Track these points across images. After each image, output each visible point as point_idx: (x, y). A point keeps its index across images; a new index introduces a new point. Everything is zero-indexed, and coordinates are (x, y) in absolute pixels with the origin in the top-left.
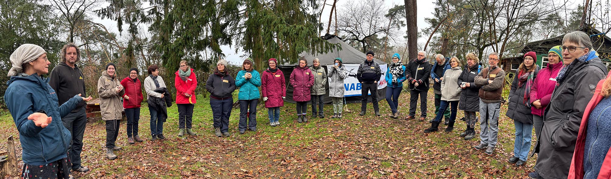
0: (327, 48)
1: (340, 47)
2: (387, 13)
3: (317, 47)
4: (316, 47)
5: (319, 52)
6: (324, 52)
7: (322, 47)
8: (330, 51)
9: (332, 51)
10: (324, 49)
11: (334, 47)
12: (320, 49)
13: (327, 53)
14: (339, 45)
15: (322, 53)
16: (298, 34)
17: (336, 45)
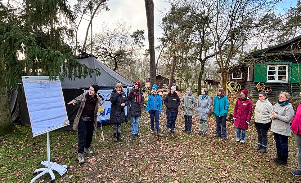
0: (85, 72)
1: (98, 72)
2: (132, 34)
3: (75, 71)
4: (73, 71)
5: (77, 76)
6: (82, 77)
7: (80, 71)
8: (89, 75)
9: (91, 77)
10: (83, 74)
11: (93, 72)
12: (78, 73)
13: (85, 78)
14: (98, 70)
15: (80, 77)
16: (52, 61)
17: (96, 70)
